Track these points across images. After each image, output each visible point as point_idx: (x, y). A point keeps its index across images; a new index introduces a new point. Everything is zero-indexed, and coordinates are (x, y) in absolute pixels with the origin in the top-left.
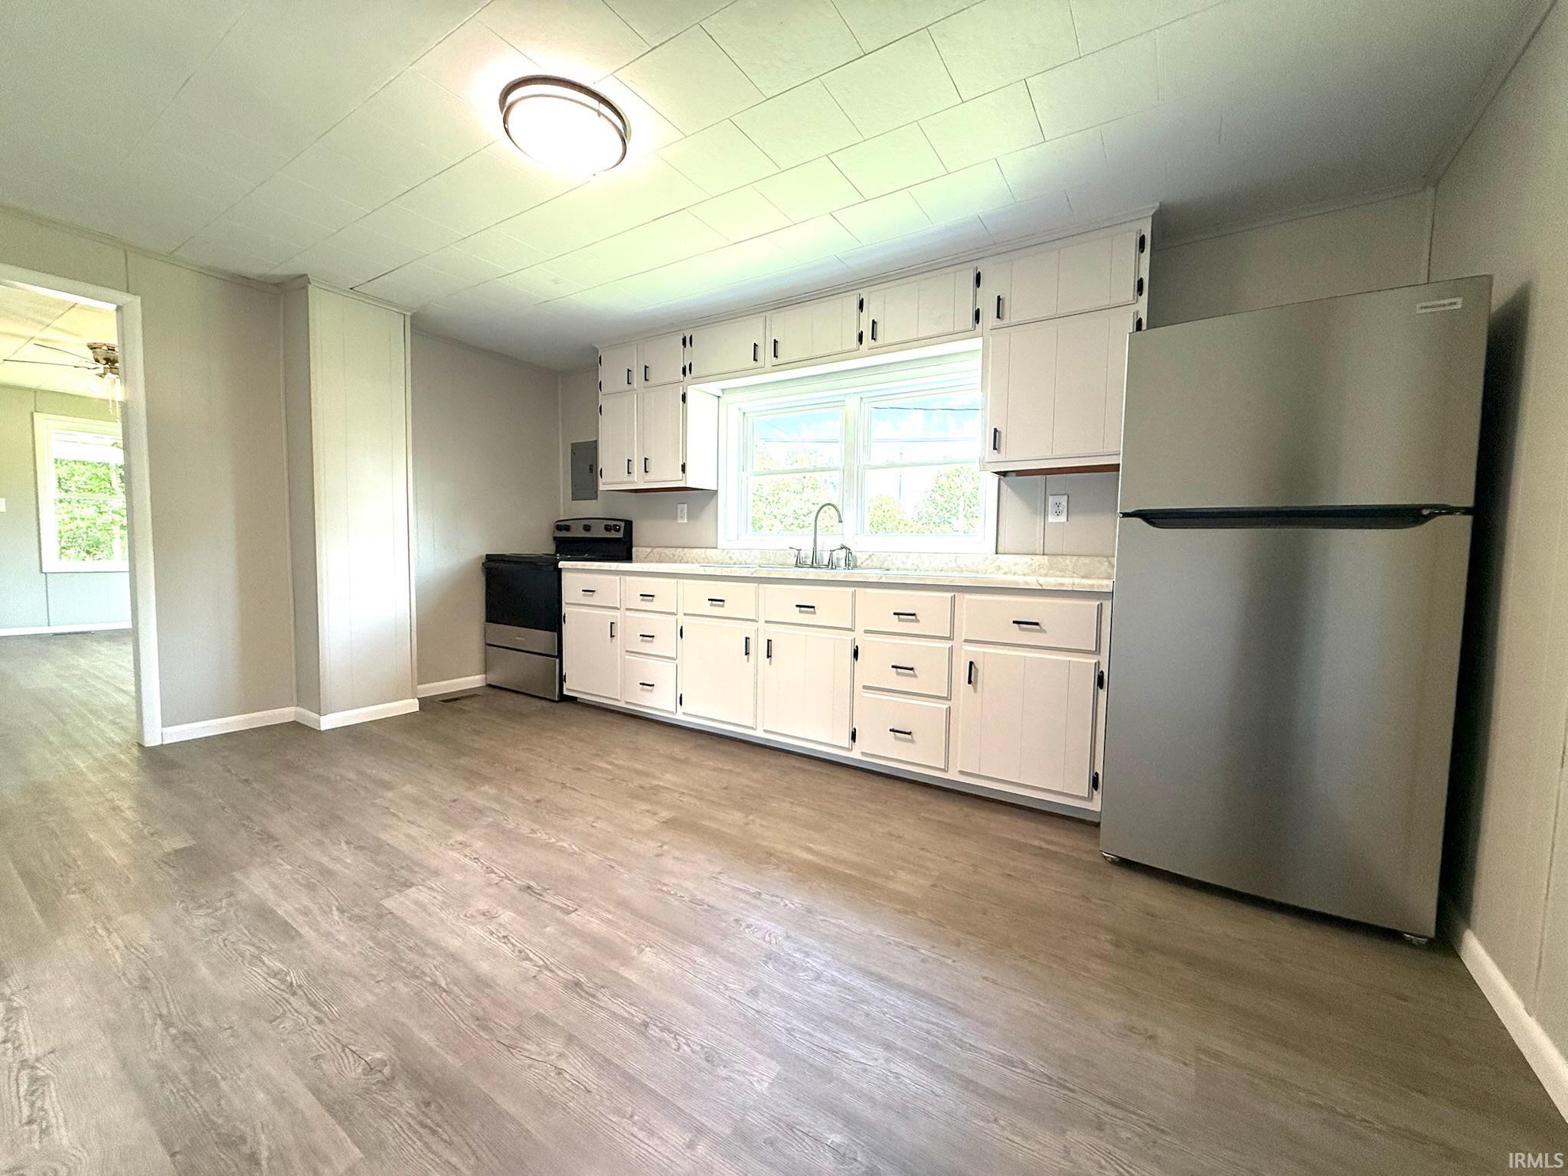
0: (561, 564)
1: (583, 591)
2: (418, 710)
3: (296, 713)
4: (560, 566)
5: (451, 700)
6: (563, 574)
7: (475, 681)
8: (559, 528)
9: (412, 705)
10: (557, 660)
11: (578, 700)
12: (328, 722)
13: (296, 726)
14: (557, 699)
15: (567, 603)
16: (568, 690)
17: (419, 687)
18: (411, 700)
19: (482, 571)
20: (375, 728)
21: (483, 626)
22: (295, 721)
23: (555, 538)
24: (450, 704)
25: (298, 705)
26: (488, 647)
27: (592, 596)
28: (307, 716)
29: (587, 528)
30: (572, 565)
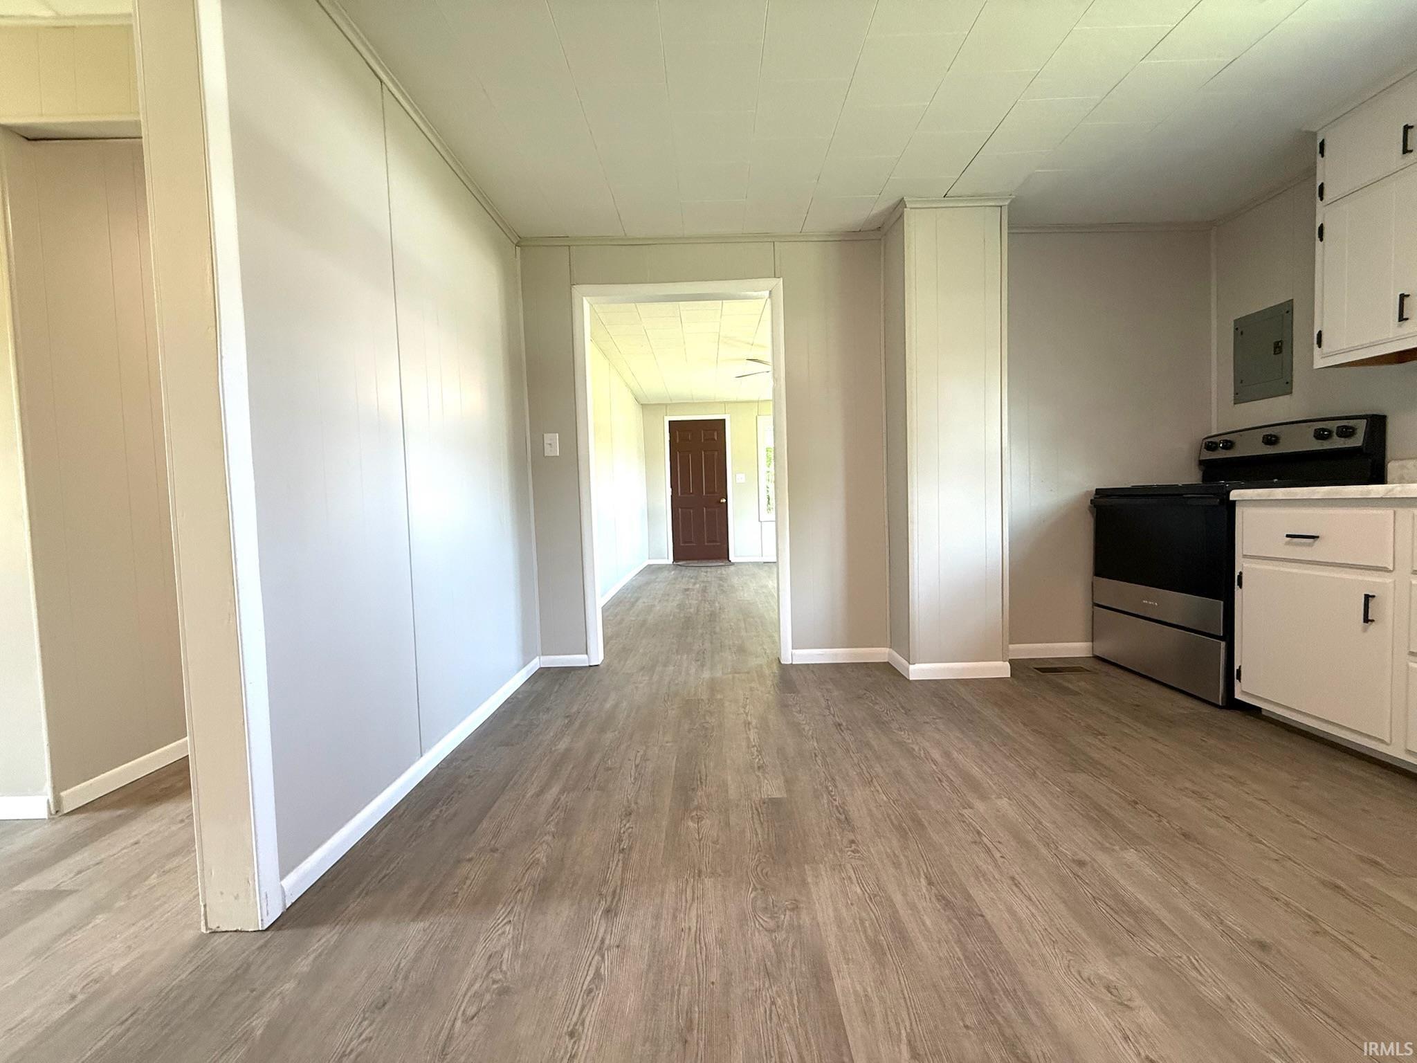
0: (1235, 495)
1: (1288, 536)
2: (1009, 676)
3: (889, 654)
4: (1231, 499)
5: (1049, 670)
6: (1238, 511)
7: (1077, 648)
8: (1211, 446)
9: (1001, 669)
10: (1223, 644)
11: (1264, 713)
12: (918, 671)
13: (888, 668)
14: (1220, 704)
15: (1245, 556)
16: (1244, 693)
17: (1011, 647)
18: (1000, 663)
19: (1090, 511)
20: (962, 690)
21: (1090, 581)
22: (888, 662)
23: (1202, 463)
24: (1049, 675)
25: (890, 648)
26: (1095, 607)
27: (1310, 545)
28: (899, 661)
29: (1271, 440)
30: (1259, 495)
